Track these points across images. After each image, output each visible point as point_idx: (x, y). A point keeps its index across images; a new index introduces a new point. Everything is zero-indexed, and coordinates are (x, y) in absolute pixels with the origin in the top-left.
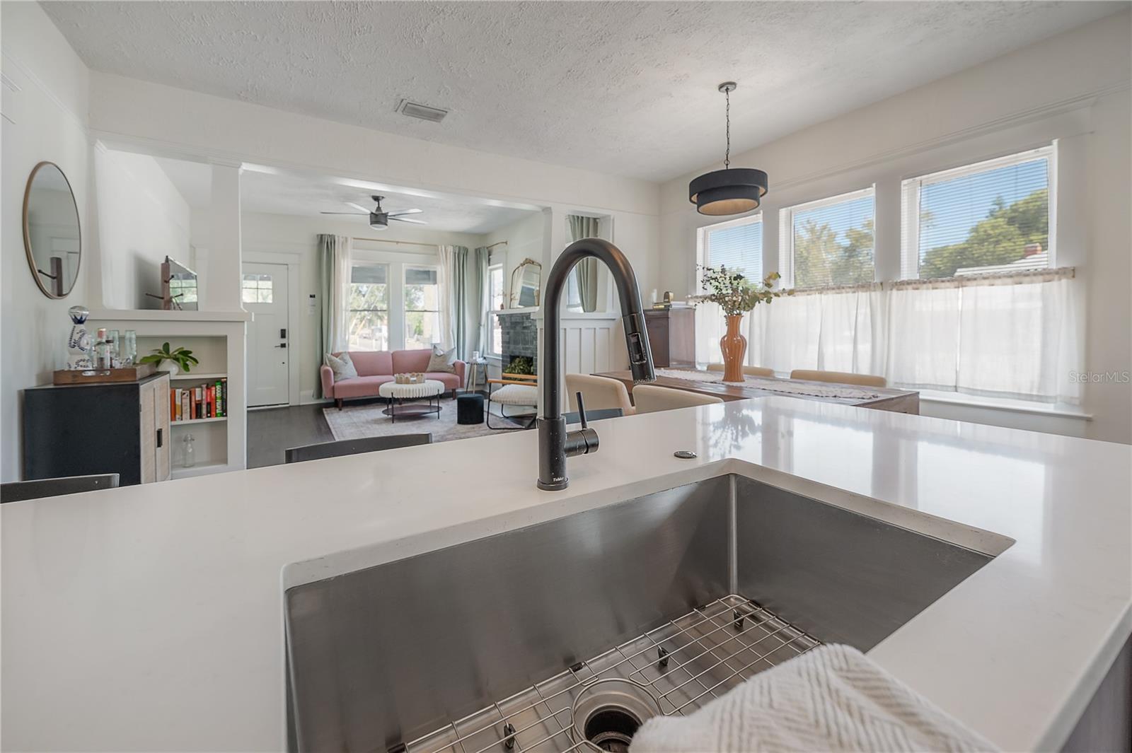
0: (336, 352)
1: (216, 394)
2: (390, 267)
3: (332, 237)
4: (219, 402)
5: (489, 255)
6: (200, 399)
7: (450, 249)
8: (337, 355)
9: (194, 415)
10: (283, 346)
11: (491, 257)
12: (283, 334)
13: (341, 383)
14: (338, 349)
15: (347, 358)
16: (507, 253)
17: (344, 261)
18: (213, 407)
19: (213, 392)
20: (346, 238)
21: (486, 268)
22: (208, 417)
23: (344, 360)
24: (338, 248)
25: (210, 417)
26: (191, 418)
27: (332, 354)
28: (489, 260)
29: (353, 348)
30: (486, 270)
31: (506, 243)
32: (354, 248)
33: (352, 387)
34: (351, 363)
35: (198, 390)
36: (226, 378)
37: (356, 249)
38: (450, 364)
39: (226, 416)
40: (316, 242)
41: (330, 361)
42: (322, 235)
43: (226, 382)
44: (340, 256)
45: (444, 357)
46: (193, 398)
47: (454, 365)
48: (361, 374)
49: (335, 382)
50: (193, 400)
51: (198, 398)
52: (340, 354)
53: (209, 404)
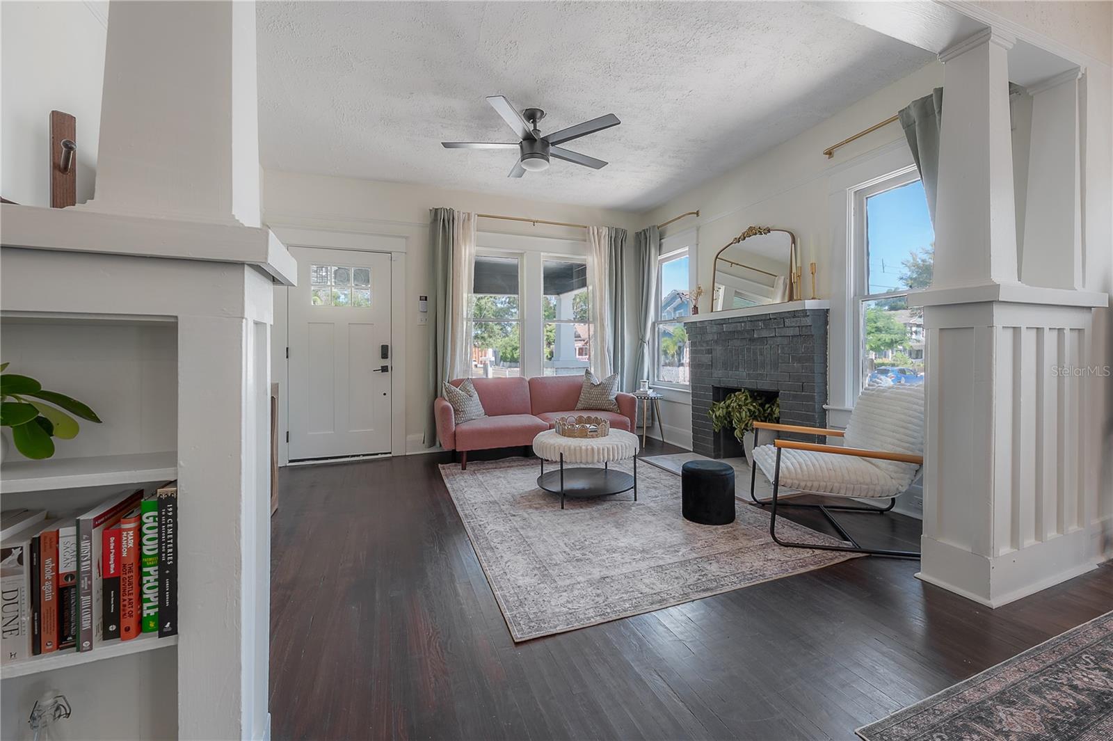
0: (455, 378)
1: (140, 544)
2: (525, 257)
3: (450, 212)
4: (151, 574)
5: (660, 240)
6: (72, 568)
7: (605, 231)
8: (457, 383)
9: (49, 636)
10: (384, 369)
11: (662, 241)
12: (385, 351)
13: (465, 427)
14: (458, 374)
15: (471, 388)
16: (698, 230)
17: (465, 245)
18: (129, 597)
19: (129, 541)
20: (469, 214)
21: (656, 258)
22: (107, 636)
23: (468, 392)
24: (458, 230)
25: (116, 635)
26: (37, 648)
27: (448, 382)
28: (660, 246)
29: (477, 373)
30: (655, 259)
31: (697, 213)
32: (477, 231)
33: (481, 433)
34: (476, 395)
35: (67, 534)
36: (174, 483)
37: (480, 231)
38: (612, 397)
39: (174, 631)
40: (428, 220)
41: (449, 392)
42: (436, 209)
43: (172, 500)
44: (461, 242)
45: (604, 388)
46: (48, 564)
47: (616, 399)
48: (490, 412)
49: (457, 424)
50: (48, 574)
51: (68, 565)
52: (462, 380)
53: (111, 585)
